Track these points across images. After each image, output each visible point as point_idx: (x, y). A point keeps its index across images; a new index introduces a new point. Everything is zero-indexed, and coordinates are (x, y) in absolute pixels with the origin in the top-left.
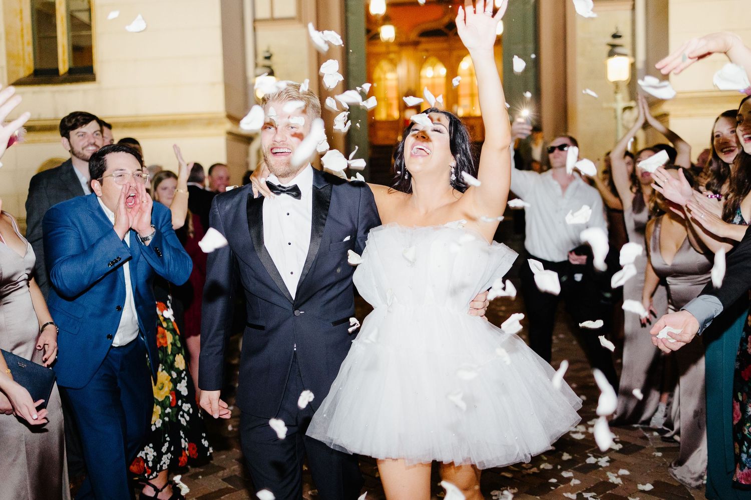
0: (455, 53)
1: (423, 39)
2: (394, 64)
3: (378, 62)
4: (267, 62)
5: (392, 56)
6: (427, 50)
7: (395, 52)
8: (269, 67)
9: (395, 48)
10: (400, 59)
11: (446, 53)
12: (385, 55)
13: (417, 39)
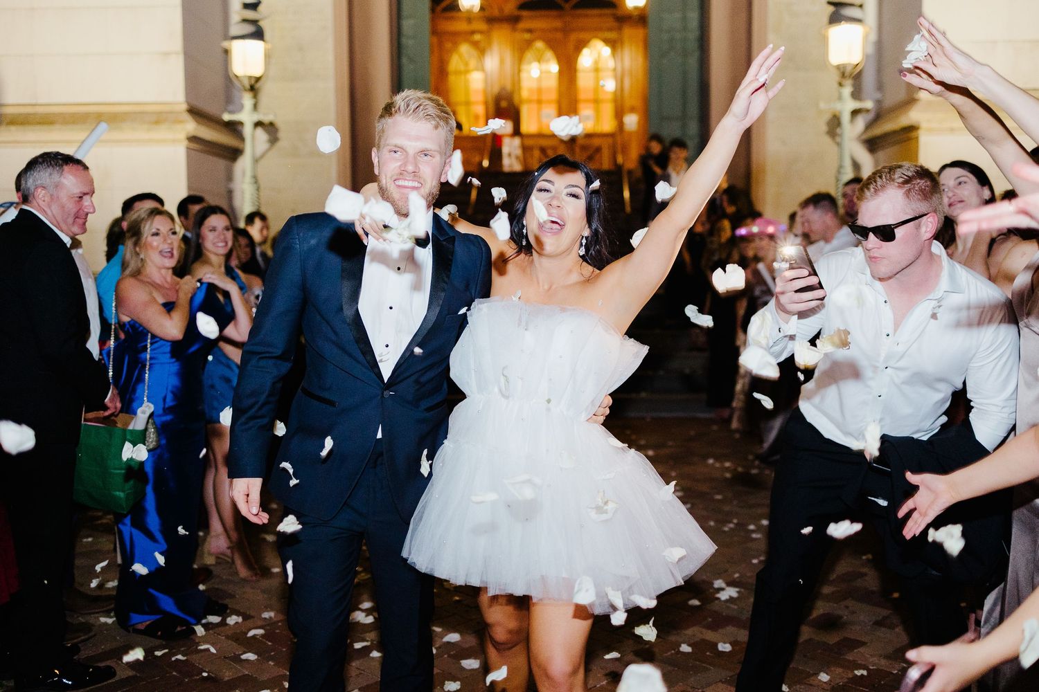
0: (574, 37)
1: (525, 13)
2: (481, 50)
3: (456, 45)
4: (250, 14)
5: (477, 37)
6: (530, 31)
7: (481, 32)
8: (254, 22)
9: (482, 26)
10: (490, 44)
11: (559, 35)
12: (467, 36)
13: (516, 13)
